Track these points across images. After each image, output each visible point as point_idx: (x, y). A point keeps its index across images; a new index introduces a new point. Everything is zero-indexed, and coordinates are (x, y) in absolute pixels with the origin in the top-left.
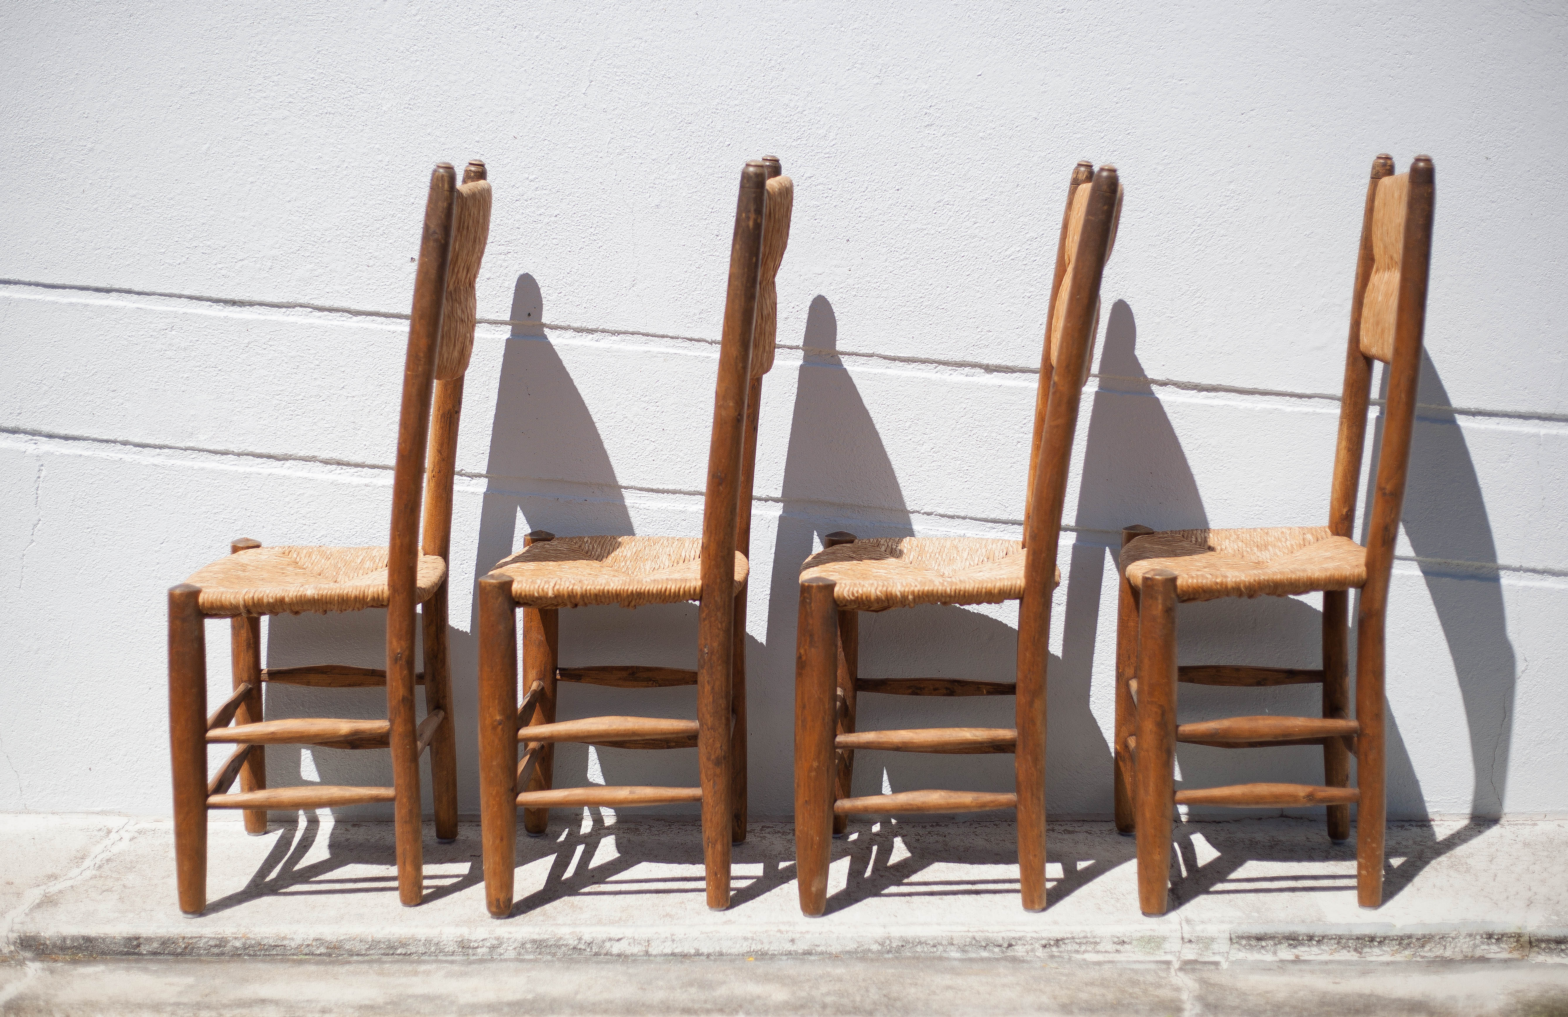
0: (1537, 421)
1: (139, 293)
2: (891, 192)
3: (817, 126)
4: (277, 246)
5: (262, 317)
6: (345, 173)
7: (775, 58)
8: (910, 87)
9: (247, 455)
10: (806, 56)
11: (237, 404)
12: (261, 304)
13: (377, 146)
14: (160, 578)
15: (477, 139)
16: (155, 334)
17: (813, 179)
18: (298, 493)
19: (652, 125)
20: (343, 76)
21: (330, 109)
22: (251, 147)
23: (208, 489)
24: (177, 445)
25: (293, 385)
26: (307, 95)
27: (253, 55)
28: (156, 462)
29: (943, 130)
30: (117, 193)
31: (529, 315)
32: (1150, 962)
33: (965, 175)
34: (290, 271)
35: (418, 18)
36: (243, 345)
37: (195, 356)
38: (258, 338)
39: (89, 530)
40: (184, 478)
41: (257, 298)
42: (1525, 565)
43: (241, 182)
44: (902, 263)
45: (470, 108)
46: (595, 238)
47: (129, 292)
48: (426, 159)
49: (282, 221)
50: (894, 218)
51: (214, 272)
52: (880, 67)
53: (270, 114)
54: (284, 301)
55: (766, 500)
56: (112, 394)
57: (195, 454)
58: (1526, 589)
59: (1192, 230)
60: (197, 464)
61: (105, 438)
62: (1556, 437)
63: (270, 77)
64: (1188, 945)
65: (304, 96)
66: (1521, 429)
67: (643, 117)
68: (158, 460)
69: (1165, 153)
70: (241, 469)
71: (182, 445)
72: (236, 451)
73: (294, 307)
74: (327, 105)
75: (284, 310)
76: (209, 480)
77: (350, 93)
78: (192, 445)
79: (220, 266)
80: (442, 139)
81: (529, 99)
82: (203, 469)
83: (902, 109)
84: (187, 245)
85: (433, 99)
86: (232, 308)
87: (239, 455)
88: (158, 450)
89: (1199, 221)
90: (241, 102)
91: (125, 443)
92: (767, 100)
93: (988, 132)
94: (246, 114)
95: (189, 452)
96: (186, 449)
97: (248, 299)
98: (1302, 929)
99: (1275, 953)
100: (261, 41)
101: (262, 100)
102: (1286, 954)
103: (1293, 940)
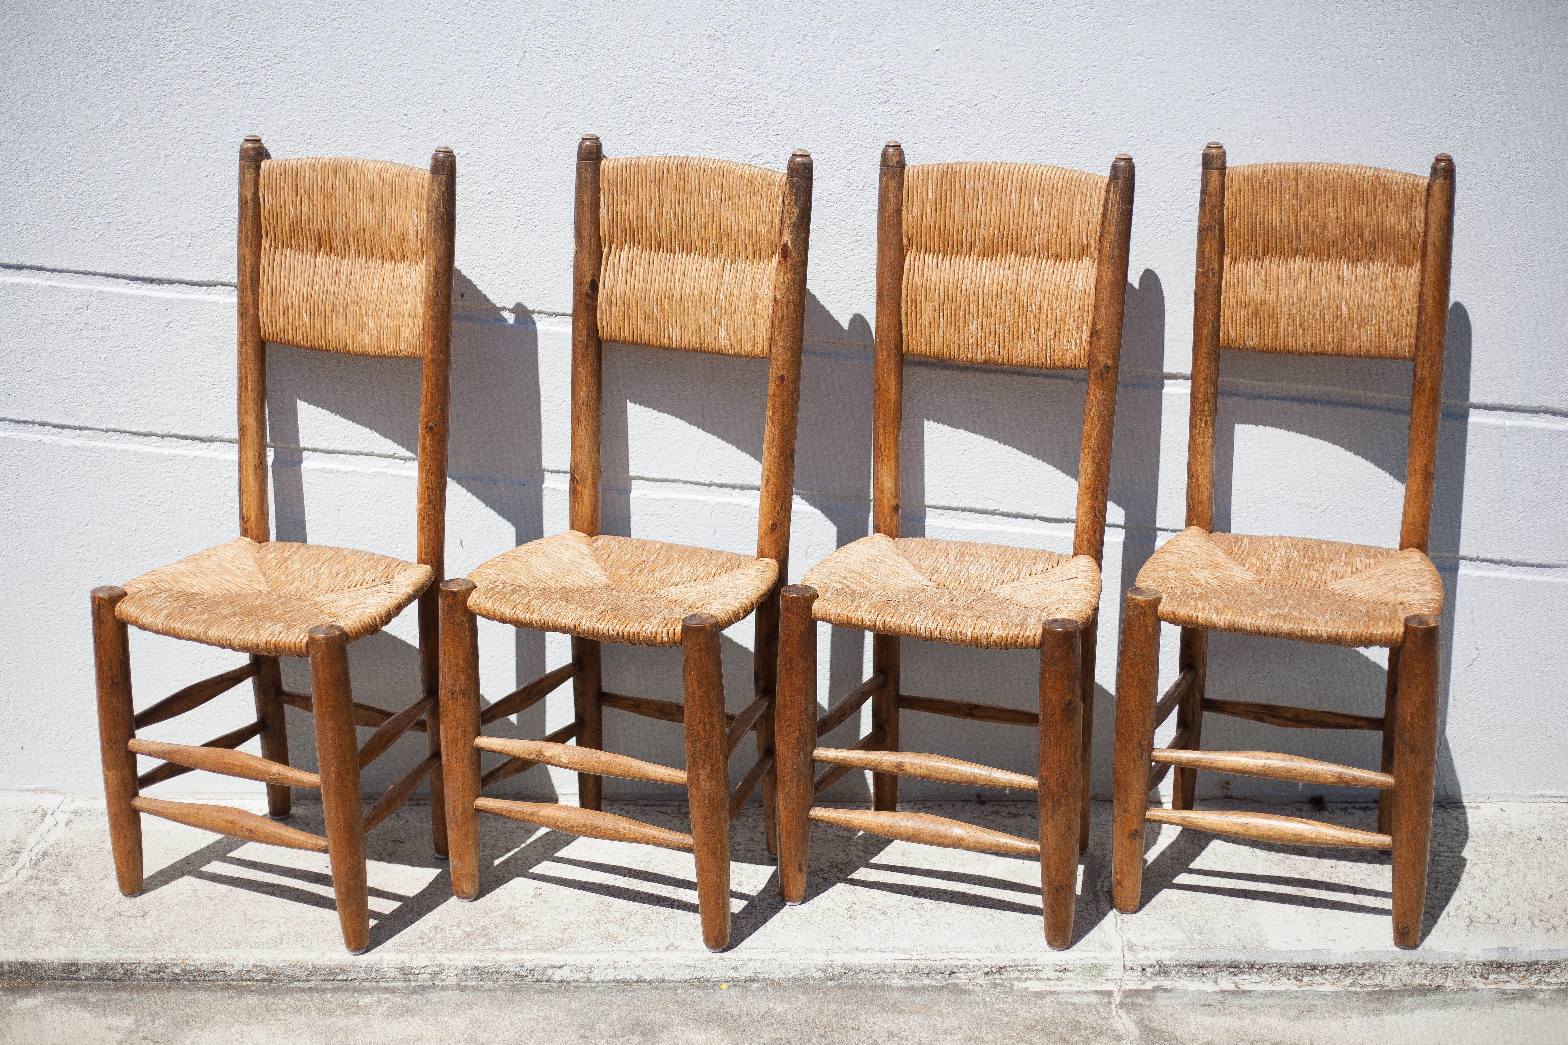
0: (1502, 412)
1: (52, 271)
2: (842, 171)
3: (765, 101)
4: (196, 222)
5: (182, 296)
7: (721, 29)
8: (863, 62)
9: (171, 436)
10: (754, 27)
11: (158, 385)
12: (181, 282)
13: (298, 119)
14: (85, 560)
15: (405, 112)
16: (69, 312)
17: (760, 157)
19: (590, 99)
20: (260, 44)
21: (247, 79)
22: (164, 119)
23: (131, 472)
24: (98, 427)
25: (216, 366)
26: (222, 63)
27: (163, 20)
28: (76, 444)
29: (898, 108)
30: (24, 166)
31: (462, 295)
32: (1092, 992)
33: (920, 155)
34: (209, 249)
36: (162, 325)
37: (113, 336)
38: (179, 318)
39: (10, 512)
40: (107, 460)
41: (176, 276)
42: (1482, 556)
43: (154, 155)
44: (852, 246)
45: (396, 79)
46: (530, 216)
47: (41, 269)
48: (351, 133)
49: (199, 196)
50: (844, 199)
51: (130, 249)
52: (832, 40)
53: (183, 84)
54: (205, 279)
55: (710, 485)
56: (27, 375)
57: (117, 436)
58: (1481, 579)
59: (1156, 215)
60: (120, 446)
61: (22, 419)
62: (1521, 429)
63: (181, 45)
64: (1130, 972)
65: (219, 65)
66: (1485, 420)
67: (581, 90)
68: (78, 442)
69: (1131, 134)
70: (165, 451)
71: (103, 427)
72: (159, 433)
73: (216, 285)
74: (243, 74)
75: (205, 288)
76: (132, 463)
77: (268, 63)
78: (113, 427)
79: (135, 243)
80: (368, 112)
81: (459, 71)
82: (125, 451)
83: (854, 85)
84: (100, 221)
85: (357, 69)
86: (150, 286)
87: (162, 436)
88: (78, 431)
89: (1163, 205)
90: (152, 71)
91: (43, 424)
92: (713, 74)
93: (946, 110)
94: (158, 83)
95: (110, 433)
96: (107, 431)
97: (166, 277)
98: (1243, 957)
99: (1216, 981)
100: (171, 6)
101: (175, 69)
102: (1227, 982)
103: (1234, 968)
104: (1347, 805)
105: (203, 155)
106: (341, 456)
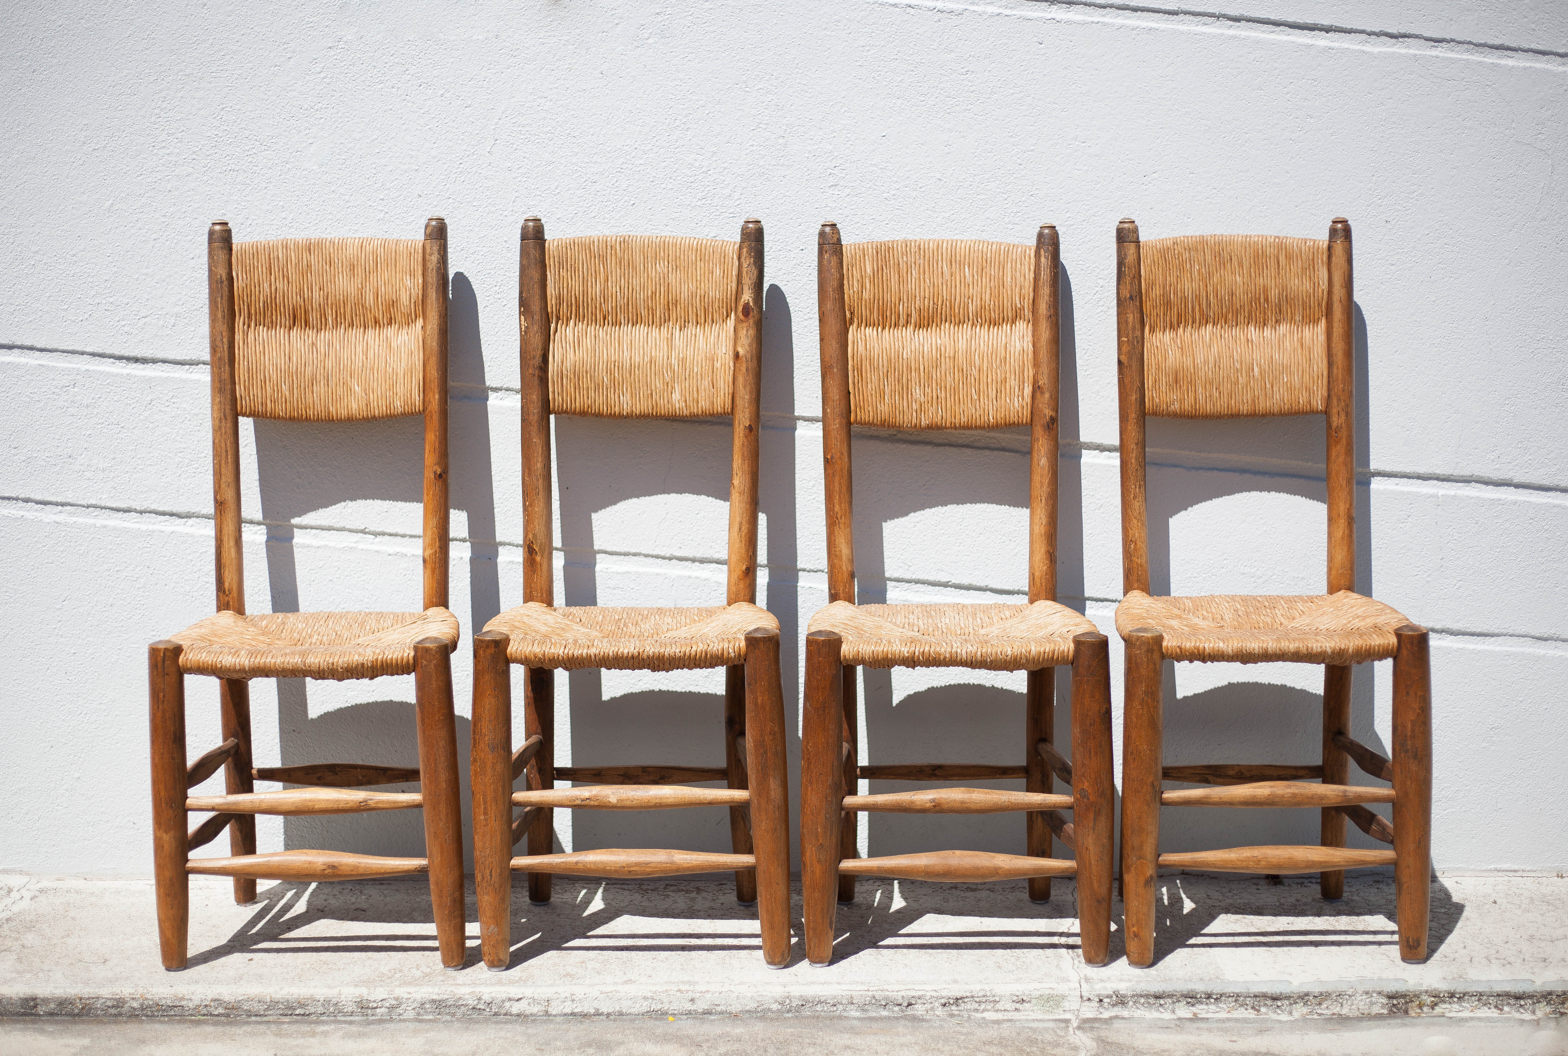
0: (1435, 482)
1: (41, 350)
2: (795, 251)
3: (722, 185)
4: (181, 303)
5: (165, 375)
6: (249, 230)
7: (680, 117)
8: (814, 147)
9: (150, 512)
10: (711, 115)
11: (139, 461)
12: (164, 361)
13: (281, 203)
14: (61, 636)
15: (382, 197)
16: (57, 390)
19: (556, 184)
20: (247, 133)
21: (233, 166)
22: (154, 204)
23: (110, 547)
24: (79, 503)
25: (195, 443)
26: (211, 151)
27: (157, 111)
28: (58, 520)
29: (848, 191)
30: (19, 249)
32: (1049, 1020)
33: (869, 235)
34: (193, 329)
35: (322, 75)
36: (145, 403)
37: (98, 413)
38: (161, 396)
40: (86, 535)
41: (160, 355)
43: (144, 239)
44: (806, 323)
45: (374, 166)
46: (499, 296)
47: (31, 348)
48: (330, 217)
49: (185, 278)
50: (798, 278)
51: (117, 329)
52: (784, 127)
53: (173, 171)
54: (188, 358)
55: (670, 559)
56: (13, 451)
57: (97, 512)
59: (1094, 291)
60: (99, 522)
61: (7, 495)
62: (1455, 497)
63: (173, 134)
64: (1087, 1003)
65: (208, 153)
66: (1419, 490)
67: (548, 176)
68: (60, 518)
69: (1068, 215)
70: (144, 527)
71: (84, 503)
72: (138, 508)
73: (197, 364)
74: (231, 162)
75: (187, 367)
76: (111, 538)
77: (254, 150)
78: (94, 503)
79: (123, 323)
80: (347, 197)
81: (434, 157)
82: (105, 527)
83: (806, 169)
84: (90, 301)
85: (338, 157)
86: (135, 365)
87: (141, 512)
88: (60, 508)
89: (1101, 282)
90: (144, 158)
91: (27, 500)
92: (672, 160)
93: (893, 193)
94: (150, 170)
95: (91, 509)
96: (88, 507)
97: (150, 356)
98: (1200, 987)
99: (1173, 1012)
100: (165, 98)
101: (166, 157)
102: (1184, 1011)
103: (1191, 998)
104: (1303, 880)
105: (189, 238)
106: (314, 531)
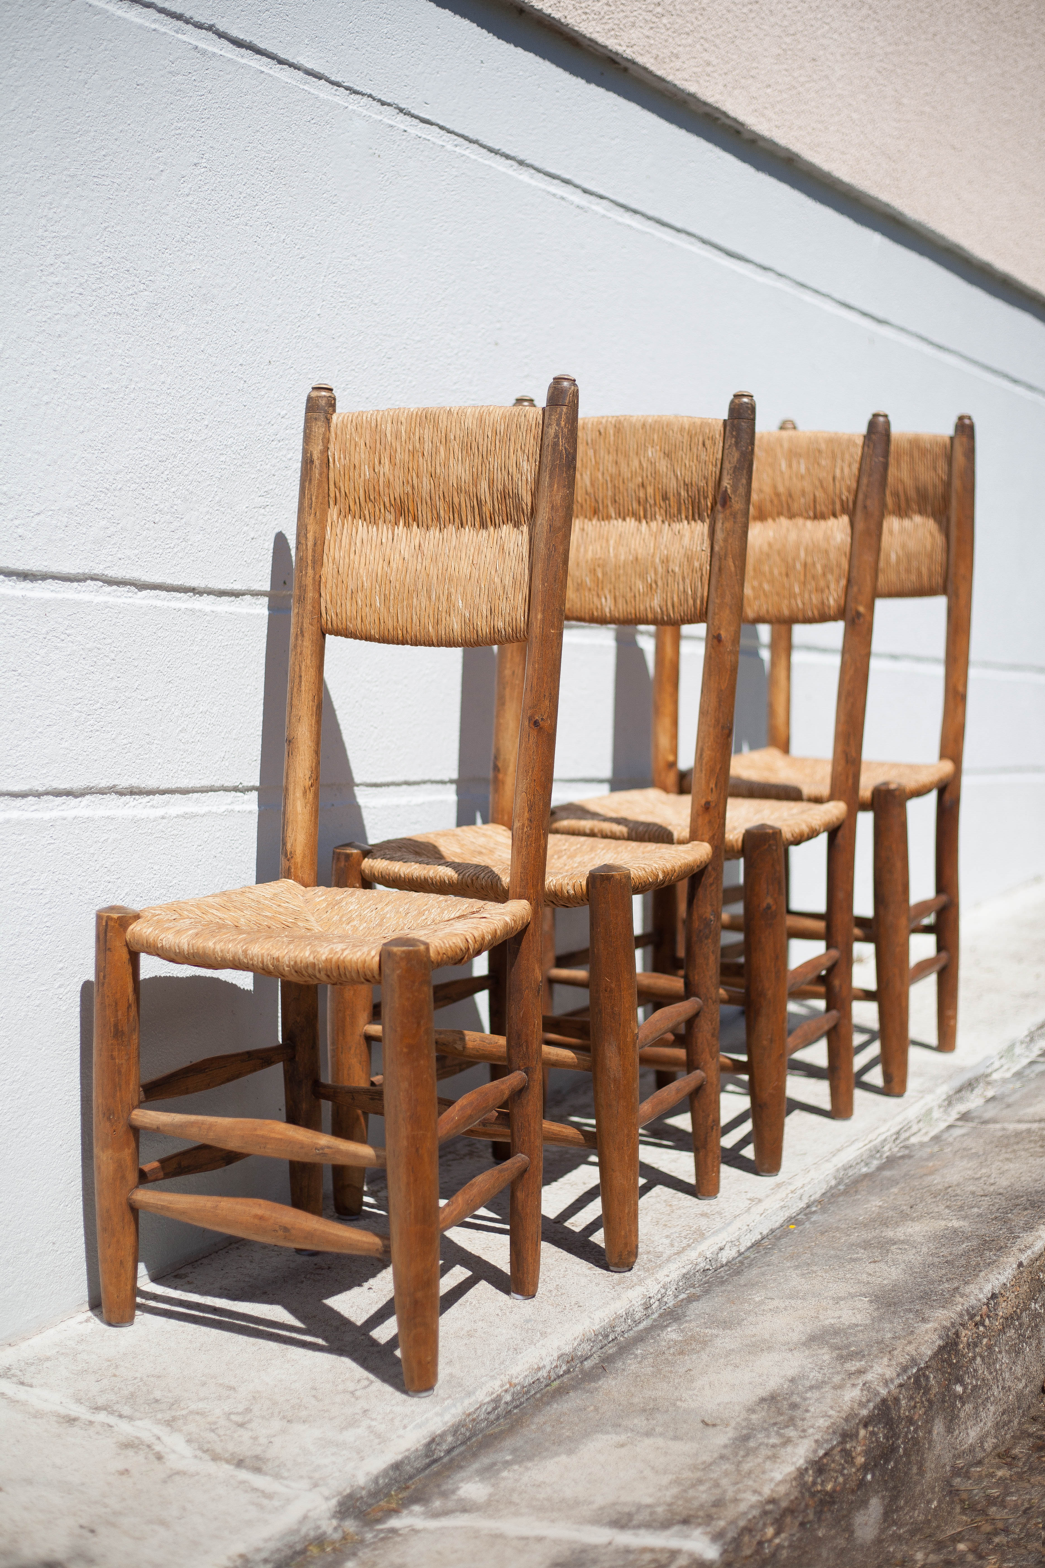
4: (72, 494)
6: (132, 395)
9: (49, 793)
13: (160, 362)
15: (241, 362)
18: (103, 839)
20: (128, 265)
22: (44, 353)
26: (96, 285)
27: (44, 221)
31: (285, 583)
35: (190, 199)
43: (35, 401)
49: (76, 459)
53: (62, 308)
63: (60, 256)
65: (94, 287)
70: (47, 815)
76: (14, 837)
79: (17, 522)
90: (34, 287)
94: (39, 304)
100: (51, 204)
101: (54, 288)
105: (79, 403)
106: (196, 795)
